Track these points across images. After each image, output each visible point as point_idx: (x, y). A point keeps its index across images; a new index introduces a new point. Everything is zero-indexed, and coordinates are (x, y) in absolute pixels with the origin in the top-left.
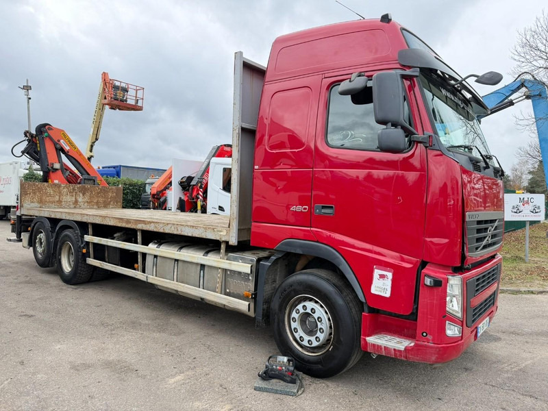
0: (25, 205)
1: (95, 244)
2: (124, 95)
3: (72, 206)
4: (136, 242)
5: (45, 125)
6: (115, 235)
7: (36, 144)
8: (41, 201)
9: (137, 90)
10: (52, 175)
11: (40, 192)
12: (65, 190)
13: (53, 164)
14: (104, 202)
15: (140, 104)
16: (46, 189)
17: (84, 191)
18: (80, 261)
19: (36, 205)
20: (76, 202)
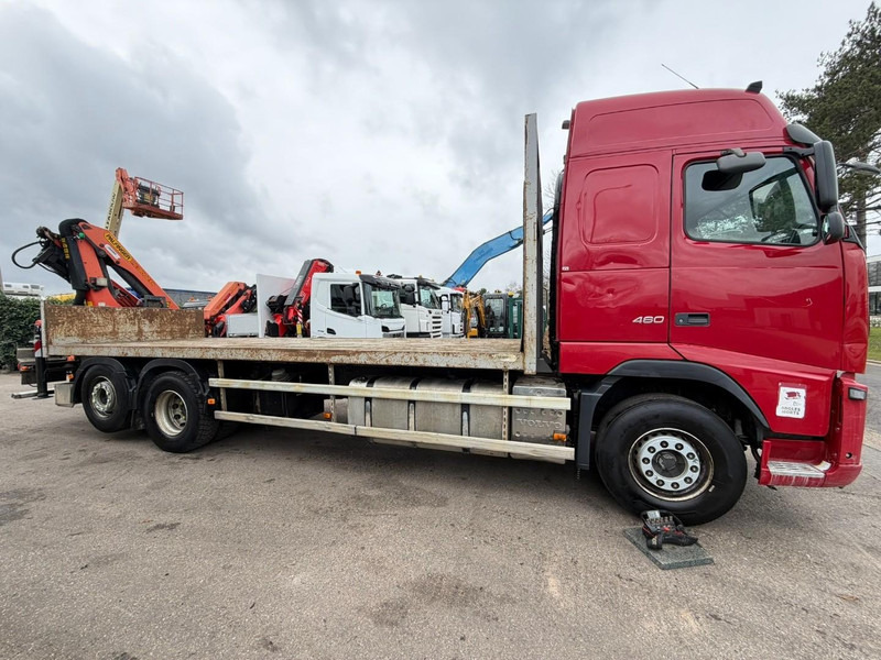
0: (55, 341)
1: (228, 390)
2: (154, 199)
3: (135, 338)
4: (327, 382)
5: (77, 221)
6: (274, 374)
7: (62, 249)
8: (83, 334)
9: (172, 195)
10: (94, 295)
11: (81, 320)
12: (122, 316)
13: (95, 280)
15: (178, 211)
16: (91, 316)
17: (151, 317)
18: (202, 417)
19: (76, 339)
20: (140, 332)
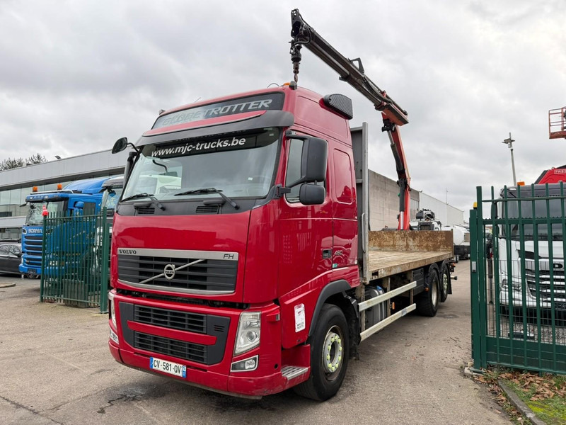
3: (404, 249)
12: (398, 236)
14: (434, 246)
17: (414, 236)
20: (407, 246)
